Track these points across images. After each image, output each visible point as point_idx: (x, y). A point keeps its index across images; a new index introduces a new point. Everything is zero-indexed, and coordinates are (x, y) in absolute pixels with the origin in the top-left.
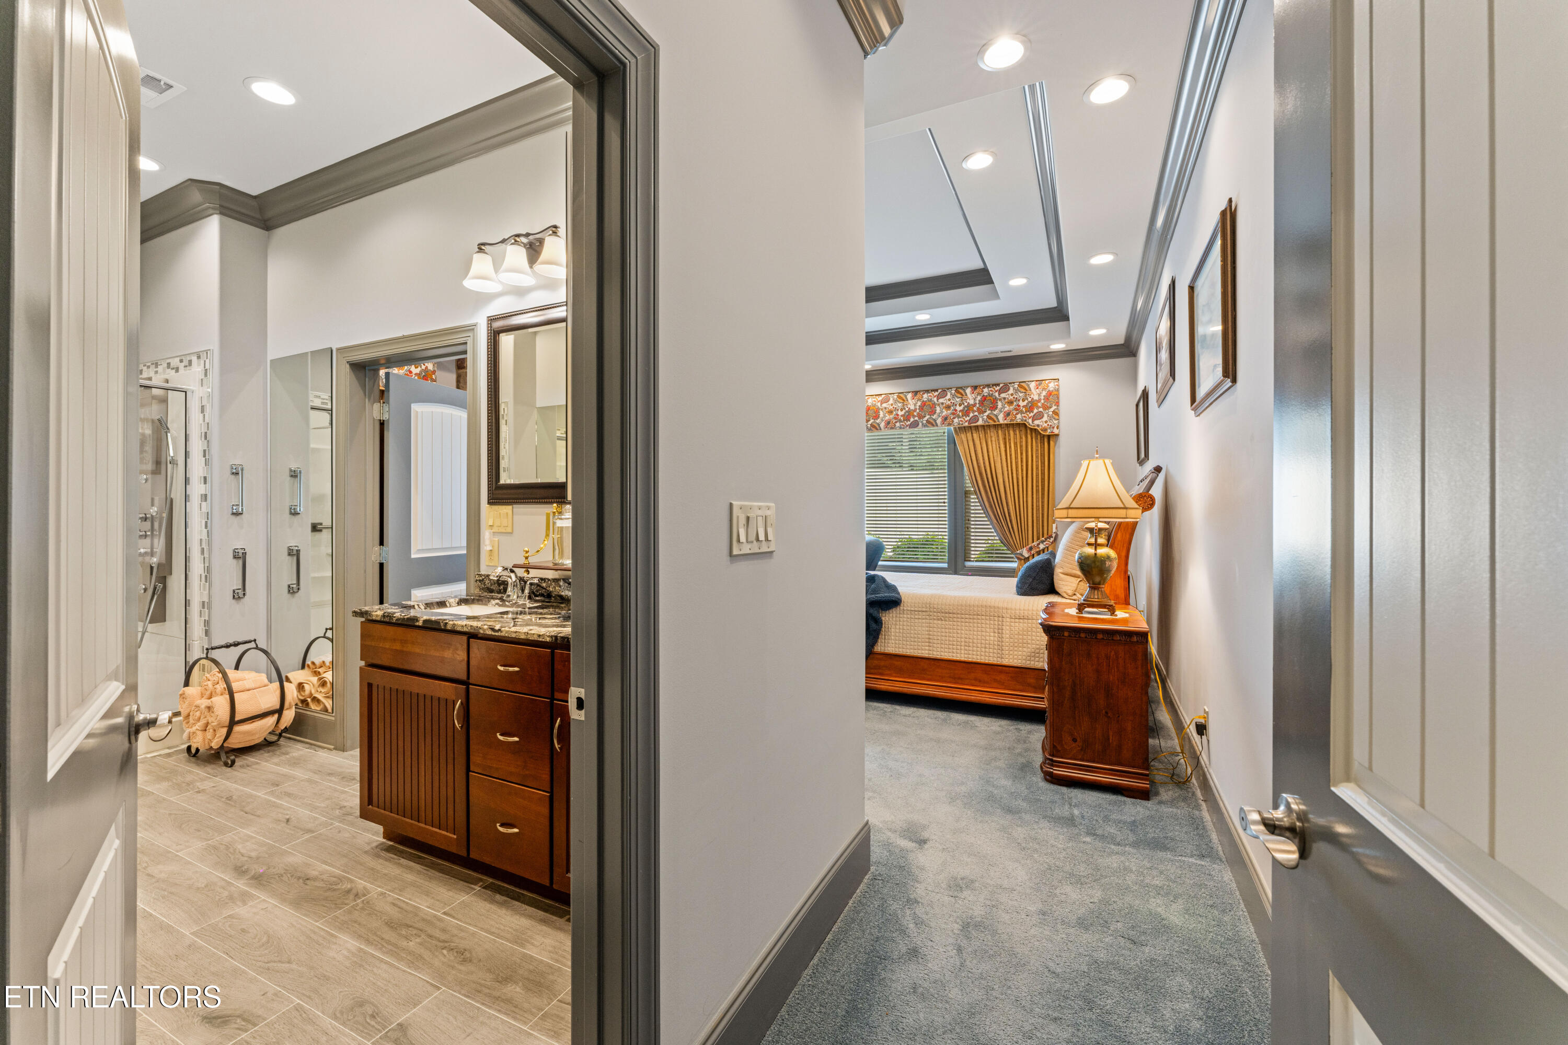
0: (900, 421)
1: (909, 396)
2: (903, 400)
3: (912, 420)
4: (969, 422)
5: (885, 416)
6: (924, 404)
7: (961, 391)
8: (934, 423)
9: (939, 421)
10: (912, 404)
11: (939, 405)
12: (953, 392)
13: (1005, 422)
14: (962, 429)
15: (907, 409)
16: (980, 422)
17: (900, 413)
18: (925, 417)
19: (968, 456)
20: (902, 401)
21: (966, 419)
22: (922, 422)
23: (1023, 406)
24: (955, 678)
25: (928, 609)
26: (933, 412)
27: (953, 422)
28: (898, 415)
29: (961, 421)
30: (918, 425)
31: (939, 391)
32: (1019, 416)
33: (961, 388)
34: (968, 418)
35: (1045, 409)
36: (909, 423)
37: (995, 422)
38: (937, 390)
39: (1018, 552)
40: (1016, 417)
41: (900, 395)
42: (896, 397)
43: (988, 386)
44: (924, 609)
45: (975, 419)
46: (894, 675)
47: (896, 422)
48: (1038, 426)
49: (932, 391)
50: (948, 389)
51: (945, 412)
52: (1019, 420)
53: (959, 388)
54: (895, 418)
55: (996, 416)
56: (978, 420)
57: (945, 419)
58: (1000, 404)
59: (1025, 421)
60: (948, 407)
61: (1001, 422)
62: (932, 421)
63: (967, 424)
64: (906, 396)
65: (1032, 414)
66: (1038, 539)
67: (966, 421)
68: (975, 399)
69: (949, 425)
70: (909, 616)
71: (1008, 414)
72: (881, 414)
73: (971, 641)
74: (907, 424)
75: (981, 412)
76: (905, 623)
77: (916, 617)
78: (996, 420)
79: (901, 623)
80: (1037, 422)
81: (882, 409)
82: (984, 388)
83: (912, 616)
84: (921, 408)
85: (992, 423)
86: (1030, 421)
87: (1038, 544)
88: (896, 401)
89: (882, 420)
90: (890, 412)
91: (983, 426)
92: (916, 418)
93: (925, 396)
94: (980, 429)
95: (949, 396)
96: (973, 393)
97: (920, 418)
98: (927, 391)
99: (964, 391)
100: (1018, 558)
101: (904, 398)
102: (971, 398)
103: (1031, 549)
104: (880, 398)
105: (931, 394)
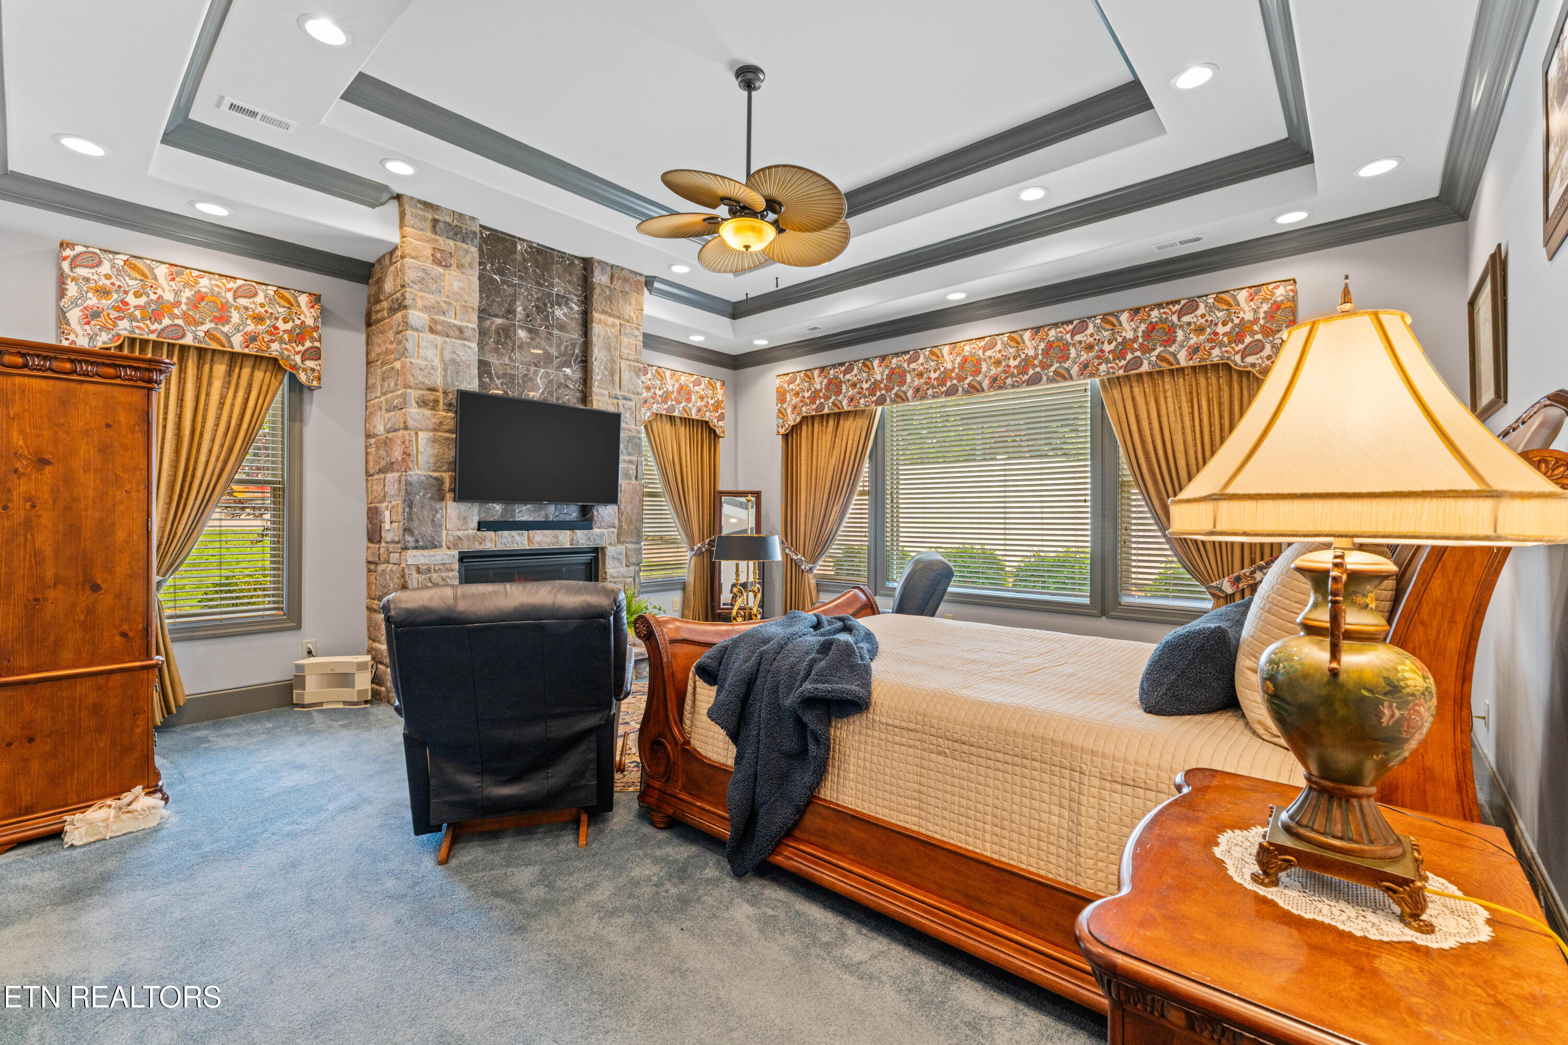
0: (1013, 375)
1: (1027, 335)
2: (1018, 343)
3: (1031, 372)
4: (1126, 368)
5: (989, 370)
6: (1050, 345)
7: (1111, 318)
8: (1066, 375)
9: (1075, 370)
10: (1031, 346)
11: (1074, 345)
12: (1098, 321)
13: (1191, 363)
14: (1113, 382)
15: (1023, 356)
16: (1145, 368)
17: (1013, 363)
18: (1051, 366)
19: (1125, 424)
20: (1015, 345)
21: (1120, 364)
22: (1047, 374)
23: (1224, 334)
24: (968, 896)
25: (919, 727)
26: (1066, 357)
27: (1098, 370)
28: (1009, 366)
29: (1112, 367)
30: (1041, 379)
31: (1075, 322)
32: (1216, 352)
33: (1112, 314)
34: (1123, 363)
35: (1266, 335)
36: (1026, 377)
37: (1171, 364)
38: (1071, 322)
39: (1214, 584)
40: (1210, 354)
41: (1013, 335)
42: (1006, 339)
43: (1159, 306)
44: (912, 726)
45: (1138, 362)
46: (850, 856)
47: (1006, 378)
48: (1253, 365)
49: (1063, 323)
50: (1089, 318)
51: (1085, 356)
52: (1215, 359)
53: (1108, 314)
54: (1005, 372)
55: (1174, 355)
56: (1141, 364)
57: (1085, 366)
58: (1180, 335)
59: (1228, 358)
60: (1090, 348)
61: (1183, 364)
62: (1062, 371)
63: (1121, 372)
64: (1021, 337)
65: (1241, 347)
66: (1253, 562)
67: (1120, 368)
68: (1135, 330)
69: (1092, 375)
70: (883, 736)
71: (1195, 350)
72: (984, 366)
73: (1006, 815)
74: (1024, 379)
75: (1145, 350)
76: (875, 750)
77: (897, 739)
78: (1172, 360)
79: (869, 748)
80: (1250, 359)
81: (985, 360)
82: (1152, 310)
83: (890, 737)
84: (1046, 353)
85: (1165, 366)
86: (1238, 358)
87: (1253, 572)
88: (1006, 345)
89: (985, 376)
90: (998, 363)
91: (1150, 374)
92: (1038, 369)
93: (1052, 333)
94: (1145, 379)
95: (1091, 329)
96: (1132, 320)
97: (1043, 369)
98: (1056, 325)
99: (1117, 318)
100: (1213, 595)
101: (1019, 340)
102: (1128, 328)
103: (1238, 579)
104: (983, 343)
105: (1061, 329)
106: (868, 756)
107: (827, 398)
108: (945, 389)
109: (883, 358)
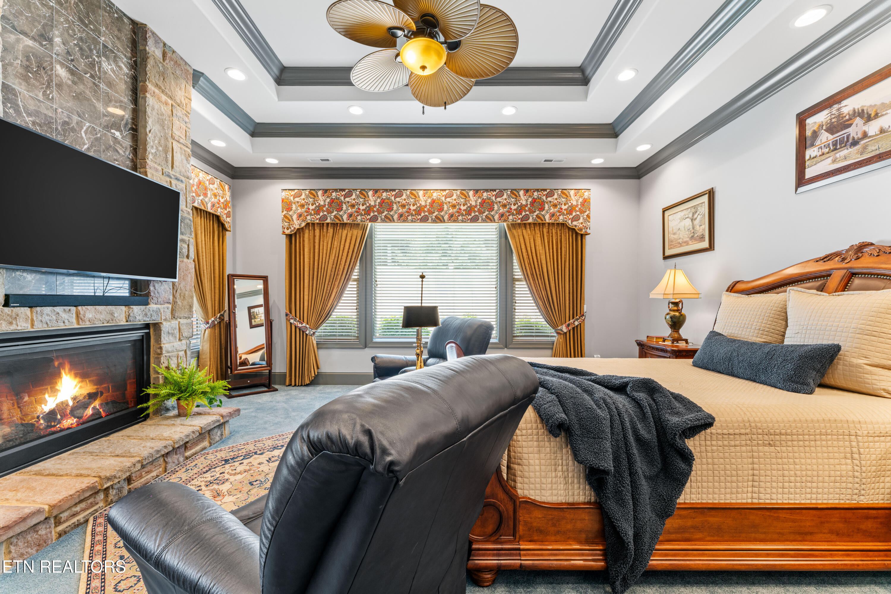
0: (462, 215)
1: (471, 193)
2: (466, 197)
3: (473, 214)
4: (522, 219)
5: (448, 210)
6: (484, 201)
7: (515, 192)
8: (492, 219)
9: (496, 217)
10: (473, 200)
11: (496, 203)
12: (509, 193)
13: (551, 221)
14: (514, 226)
15: (469, 205)
16: (530, 220)
17: (463, 208)
18: (484, 212)
19: (519, 248)
20: (464, 197)
21: (519, 217)
22: (482, 217)
23: (565, 210)
24: (800, 533)
25: (748, 431)
26: (492, 209)
27: (508, 218)
28: (460, 209)
29: (515, 218)
30: (478, 219)
31: (497, 191)
32: (561, 217)
33: (515, 190)
34: (520, 216)
35: (581, 213)
36: (470, 217)
37: (542, 221)
38: (495, 190)
39: (559, 328)
40: (559, 218)
41: (463, 191)
42: (459, 193)
43: (538, 190)
44: (743, 431)
45: (527, 217)
47: (459, 216)
48: (576, 226)
49: (491, 190)
50: (505, 190)
51: (502, 210)
52: (561, 221)
53: (514, 190)
54: (458, 212)
55: (544, 216)
56: (529, 218)
57: (502, 215)
58: (546, 206)
59: (566, 221)
60: (504, 206)
61: (547, 221)
62: (490, 216)
63: (519, 221)
64: (468, 193)
65: (571, 217)
66: (573, 318)
67: (519, 219)
68: (527, 201)
69: (505, 221)
70: (720, 443)
71: (552, 215)
72: (445, 207)
75: (532, 211)
76: (715, 454)
77: (732, 443)
78: (543, 218)
79: (709, 454)
80: (575, 223)
81: (446, 203)
82: (534, 192)
83: (726, 443)
84: (481, 205)
85: (540, 221)
86: (570, 222)
87: (574, 322)
88: (459, 197)
89: (446, 213)
90: (454, 206)
91: (534, 224)
92: (477, 213)
93: (485, 194)
94: (528, 227)
95: (505, 196)
96: (525, 195)
97: (480, 213)
98: (487, 190)
99: (518, 193)
100: (558, 333)
101: (467, 195)
102: (524, 199)
103: (569, 325)
104: (444, 193)
105: (490, 193)
106: (710, 460)
107: (330, 212)
108: (420, 217)
109: (376, 191)
